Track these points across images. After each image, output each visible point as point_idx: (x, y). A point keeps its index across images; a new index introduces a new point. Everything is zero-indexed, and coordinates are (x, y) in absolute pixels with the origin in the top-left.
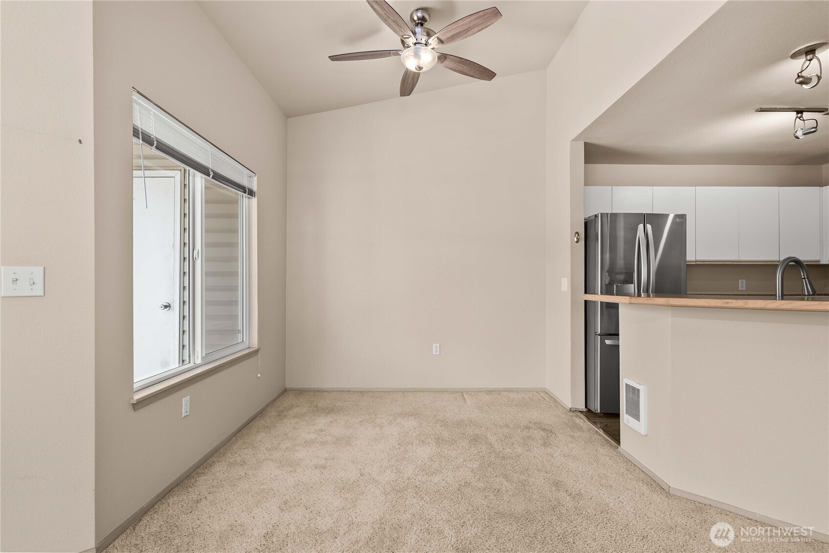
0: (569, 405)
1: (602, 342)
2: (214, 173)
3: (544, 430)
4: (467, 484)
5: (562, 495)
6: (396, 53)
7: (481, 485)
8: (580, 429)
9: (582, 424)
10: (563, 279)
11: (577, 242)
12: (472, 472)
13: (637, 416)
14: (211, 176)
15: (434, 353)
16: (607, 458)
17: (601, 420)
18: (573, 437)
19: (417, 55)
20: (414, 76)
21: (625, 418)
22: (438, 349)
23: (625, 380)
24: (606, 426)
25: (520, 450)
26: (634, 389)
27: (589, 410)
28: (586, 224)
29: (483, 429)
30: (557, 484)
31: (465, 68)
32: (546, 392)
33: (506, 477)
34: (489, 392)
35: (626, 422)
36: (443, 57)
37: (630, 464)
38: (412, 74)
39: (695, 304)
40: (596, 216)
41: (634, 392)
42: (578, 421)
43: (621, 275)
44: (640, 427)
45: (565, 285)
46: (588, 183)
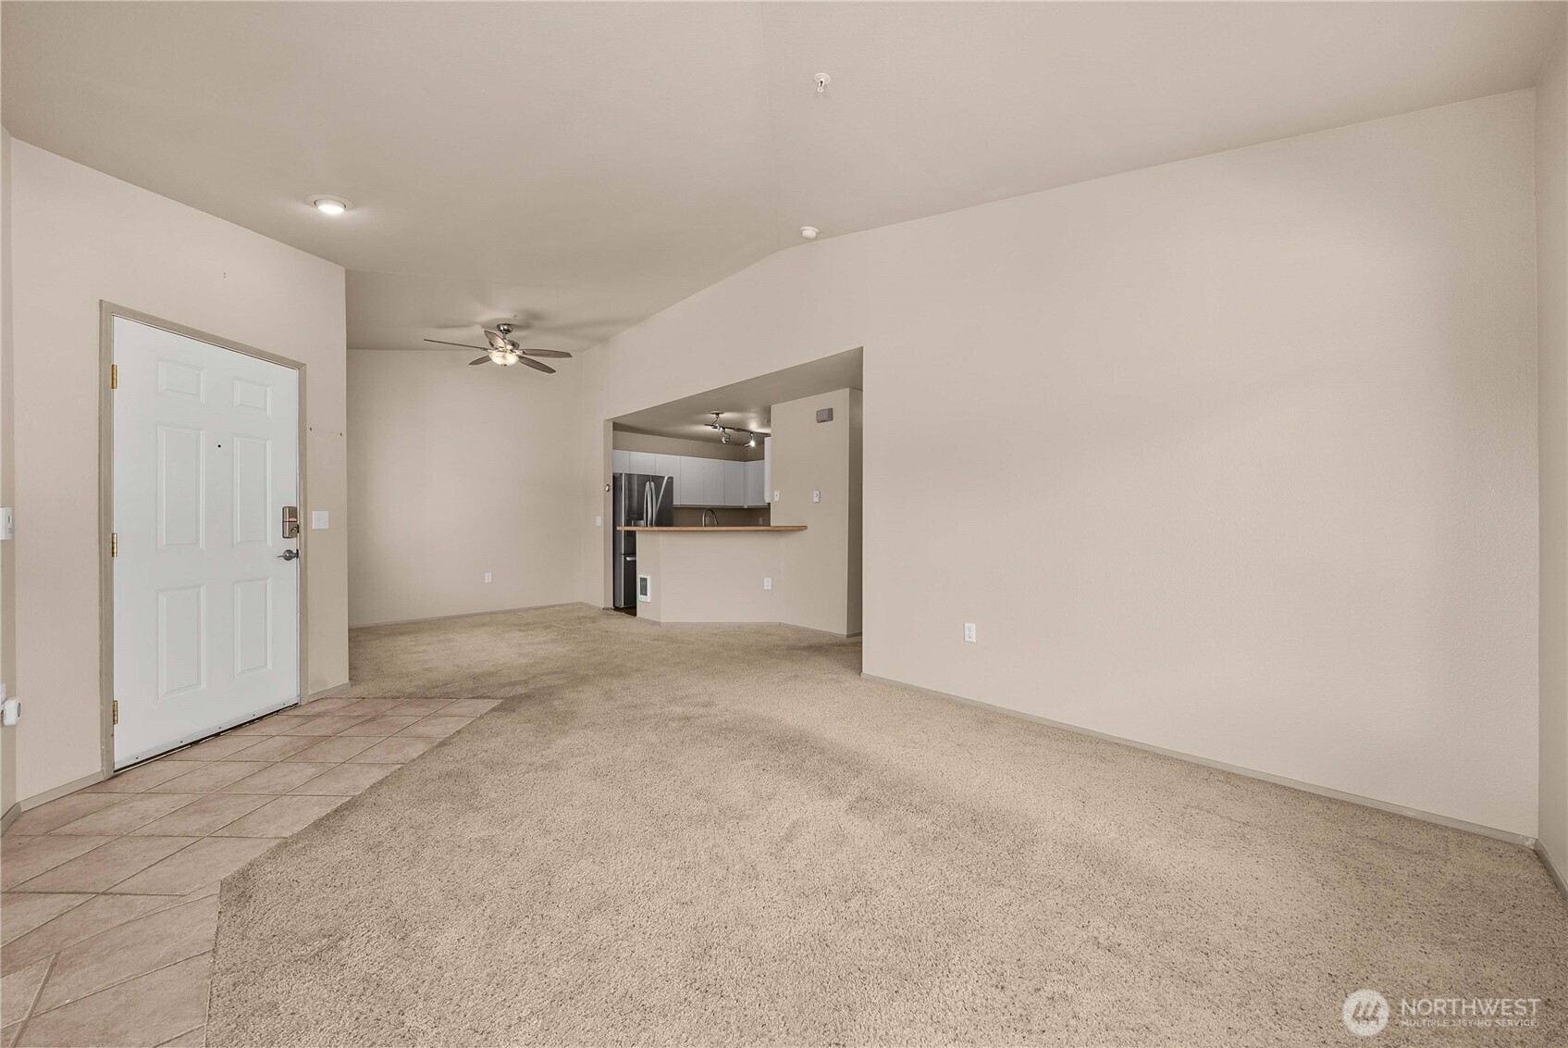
0: (603, 608)
1: (625, 559)
6: (486, 349)
8: (612, 615)
9: (612, 613)
10: (596, 517)
11: (608, 491)
13: (647, 594)
15: (487, 581)
17: (625, 610)
18: (609, 618)
19: (502, 355)
21: (640, 597)
22: (490, 578)
23: (639, 576)
24: (628, 612)
27: (616, 606)
28: (614, 477)
32: (581, 603)
34: (537, 609)
35: (640, 600)
36: (521, 357)
37: (643, 620)
39: (681, 529)
40: (621, 474)
41: (644, 580)
43: (635, 515)
44: (648, 598)
45: (599, 521)
46: (614, 449)
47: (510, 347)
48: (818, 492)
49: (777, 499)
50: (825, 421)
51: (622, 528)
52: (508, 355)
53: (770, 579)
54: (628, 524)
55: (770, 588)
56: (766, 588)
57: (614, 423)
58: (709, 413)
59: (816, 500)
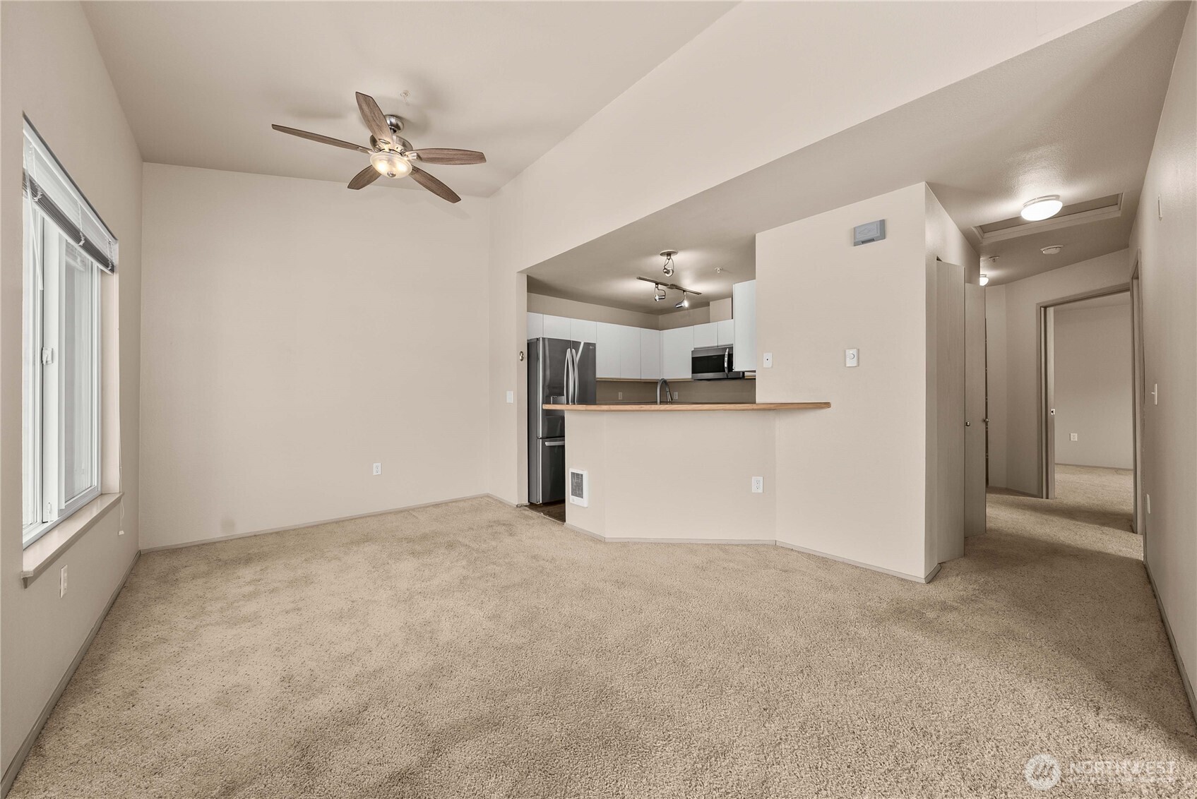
0: (515, 502)
1: (543, 444)
2: (86, 240)
3: (504, 525)
4: (465, 578)
5: (541, 562)
6: (365, 150)
7: (478, 574)
8: (531, 518)
9: (530, 515)
10: (508, 392)
11: (522, 360)
12: (464, 568)
13: (581, 495)
14: (81, 243)
15: (375, 473)
16: (560, 532)
17: (544, 508)
18: (529, 525)
19: (390, 161)
20: (373, 175)
21: (570, 498)
22: (380, 468)
23: (570, 469)
24: (549, 512)
25: (494, 543)
26: (578, 475)
27: (531, 503)
28: (528, 344)
29: (451, 535)
30: (535, 557)
31: (433, 186)
32: (488, 496)
33: (494, 563)
34: (437, 505)
35: (571, 501)
36: (416, 170)
37: (577, 533)
38: (372, 173)
39: (631, 409)
40: (538, 339)
41: (578, 477)
42: (526, 513)
43: (555, 390)
44: (583, 502)
45: (511, 397)
46: (529, 310)
47: (400, 148)
48: (854, 351)
49: (767, 364)
50: (872, 240)
51: (541, 406)
52: (397, 158)
53: (761, 479)
54: (546, 401)
55: (760, 491)
56: (754, 490)
57: (529, 278)
58: (655, 254)
59: (851, 363)
